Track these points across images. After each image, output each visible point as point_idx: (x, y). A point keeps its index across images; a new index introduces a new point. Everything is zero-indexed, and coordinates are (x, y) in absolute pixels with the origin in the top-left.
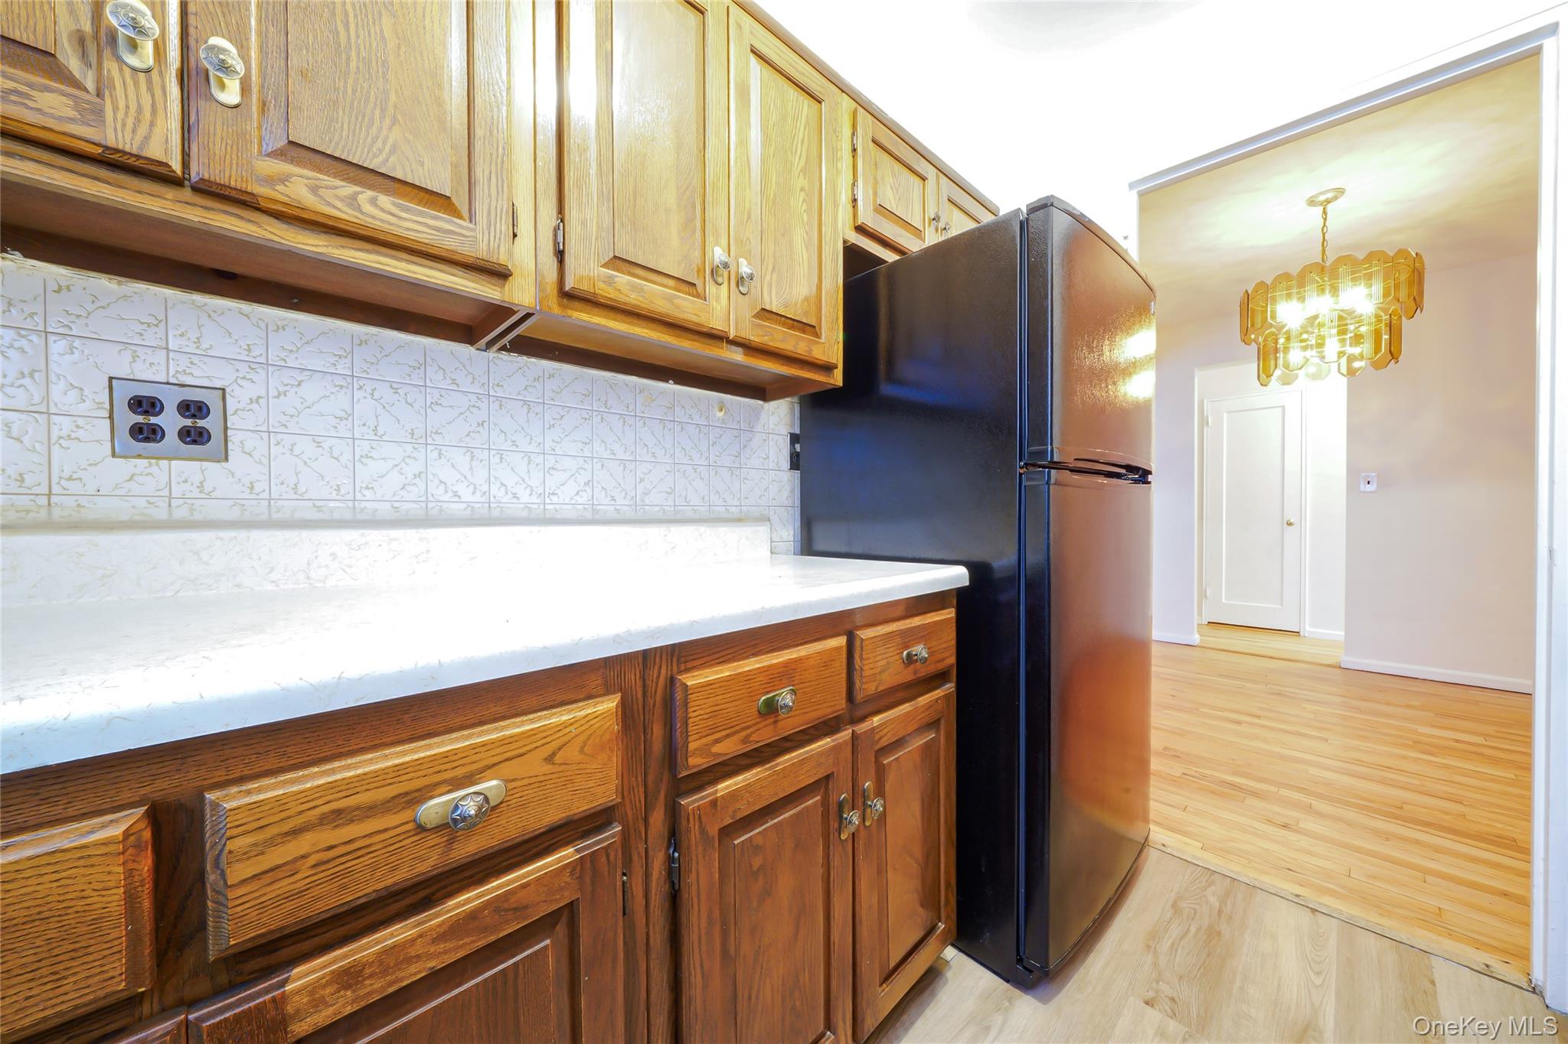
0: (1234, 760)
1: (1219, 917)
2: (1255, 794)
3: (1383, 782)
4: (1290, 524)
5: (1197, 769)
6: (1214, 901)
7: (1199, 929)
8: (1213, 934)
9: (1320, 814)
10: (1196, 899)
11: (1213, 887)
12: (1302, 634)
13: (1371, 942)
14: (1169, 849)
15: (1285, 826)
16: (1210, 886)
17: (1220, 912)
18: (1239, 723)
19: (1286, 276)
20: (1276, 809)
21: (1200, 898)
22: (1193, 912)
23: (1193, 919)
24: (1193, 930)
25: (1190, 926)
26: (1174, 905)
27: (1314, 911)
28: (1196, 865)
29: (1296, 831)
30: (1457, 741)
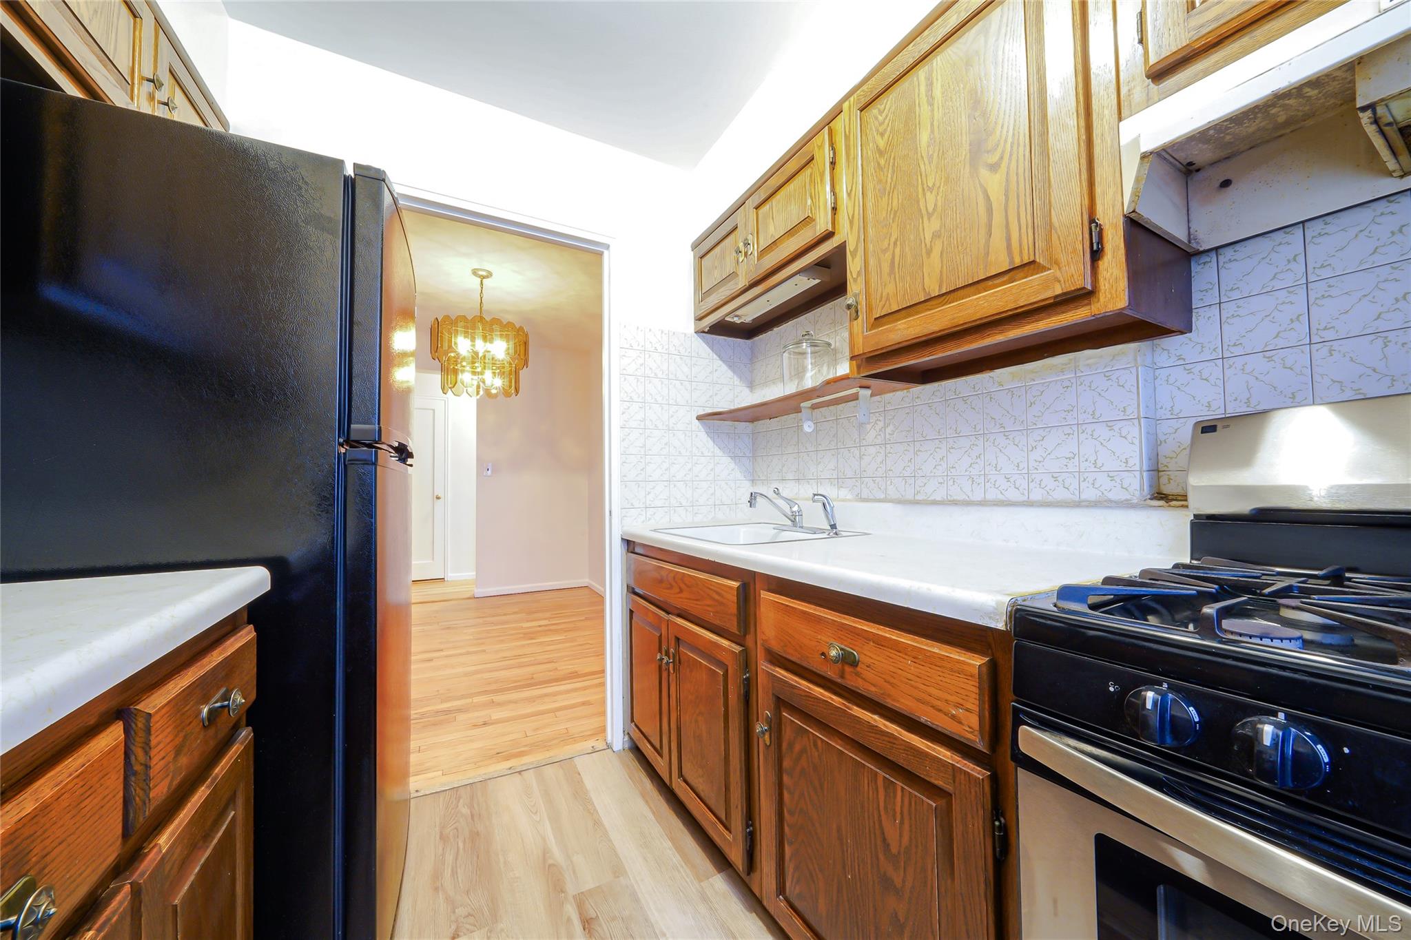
0: (438, 691)
1: (473, 820)
2: (459, 710)
3: (520, 666)
4: (438, 498)
5: (416, 712)
6: (465, 811)
7: (464, 842)
8: (474, 836)
9: (500, 704)
10: (454, 819)
11: (461, 801)
12: (446, 579)
13: (549, 771)
14: (422, 792)
15: (485, 724)
16: (459, 800)
17: (472, 816)
18: (430, 660)
19: (464, 318)
20: (476, 714)
21: (456, 816)
22: (456, 830)
23: (458, 837)
24: (461, 845)
25: (458, 844)
26: (442, 837)
27: (520, 772)
28: (444, 791)
29: (492, 724)
30: (540, 626)
